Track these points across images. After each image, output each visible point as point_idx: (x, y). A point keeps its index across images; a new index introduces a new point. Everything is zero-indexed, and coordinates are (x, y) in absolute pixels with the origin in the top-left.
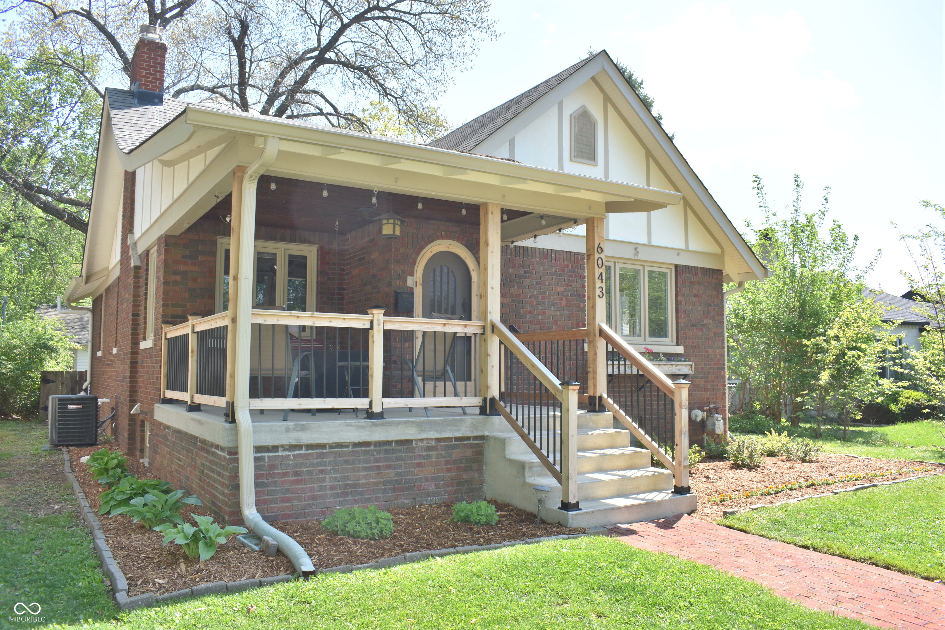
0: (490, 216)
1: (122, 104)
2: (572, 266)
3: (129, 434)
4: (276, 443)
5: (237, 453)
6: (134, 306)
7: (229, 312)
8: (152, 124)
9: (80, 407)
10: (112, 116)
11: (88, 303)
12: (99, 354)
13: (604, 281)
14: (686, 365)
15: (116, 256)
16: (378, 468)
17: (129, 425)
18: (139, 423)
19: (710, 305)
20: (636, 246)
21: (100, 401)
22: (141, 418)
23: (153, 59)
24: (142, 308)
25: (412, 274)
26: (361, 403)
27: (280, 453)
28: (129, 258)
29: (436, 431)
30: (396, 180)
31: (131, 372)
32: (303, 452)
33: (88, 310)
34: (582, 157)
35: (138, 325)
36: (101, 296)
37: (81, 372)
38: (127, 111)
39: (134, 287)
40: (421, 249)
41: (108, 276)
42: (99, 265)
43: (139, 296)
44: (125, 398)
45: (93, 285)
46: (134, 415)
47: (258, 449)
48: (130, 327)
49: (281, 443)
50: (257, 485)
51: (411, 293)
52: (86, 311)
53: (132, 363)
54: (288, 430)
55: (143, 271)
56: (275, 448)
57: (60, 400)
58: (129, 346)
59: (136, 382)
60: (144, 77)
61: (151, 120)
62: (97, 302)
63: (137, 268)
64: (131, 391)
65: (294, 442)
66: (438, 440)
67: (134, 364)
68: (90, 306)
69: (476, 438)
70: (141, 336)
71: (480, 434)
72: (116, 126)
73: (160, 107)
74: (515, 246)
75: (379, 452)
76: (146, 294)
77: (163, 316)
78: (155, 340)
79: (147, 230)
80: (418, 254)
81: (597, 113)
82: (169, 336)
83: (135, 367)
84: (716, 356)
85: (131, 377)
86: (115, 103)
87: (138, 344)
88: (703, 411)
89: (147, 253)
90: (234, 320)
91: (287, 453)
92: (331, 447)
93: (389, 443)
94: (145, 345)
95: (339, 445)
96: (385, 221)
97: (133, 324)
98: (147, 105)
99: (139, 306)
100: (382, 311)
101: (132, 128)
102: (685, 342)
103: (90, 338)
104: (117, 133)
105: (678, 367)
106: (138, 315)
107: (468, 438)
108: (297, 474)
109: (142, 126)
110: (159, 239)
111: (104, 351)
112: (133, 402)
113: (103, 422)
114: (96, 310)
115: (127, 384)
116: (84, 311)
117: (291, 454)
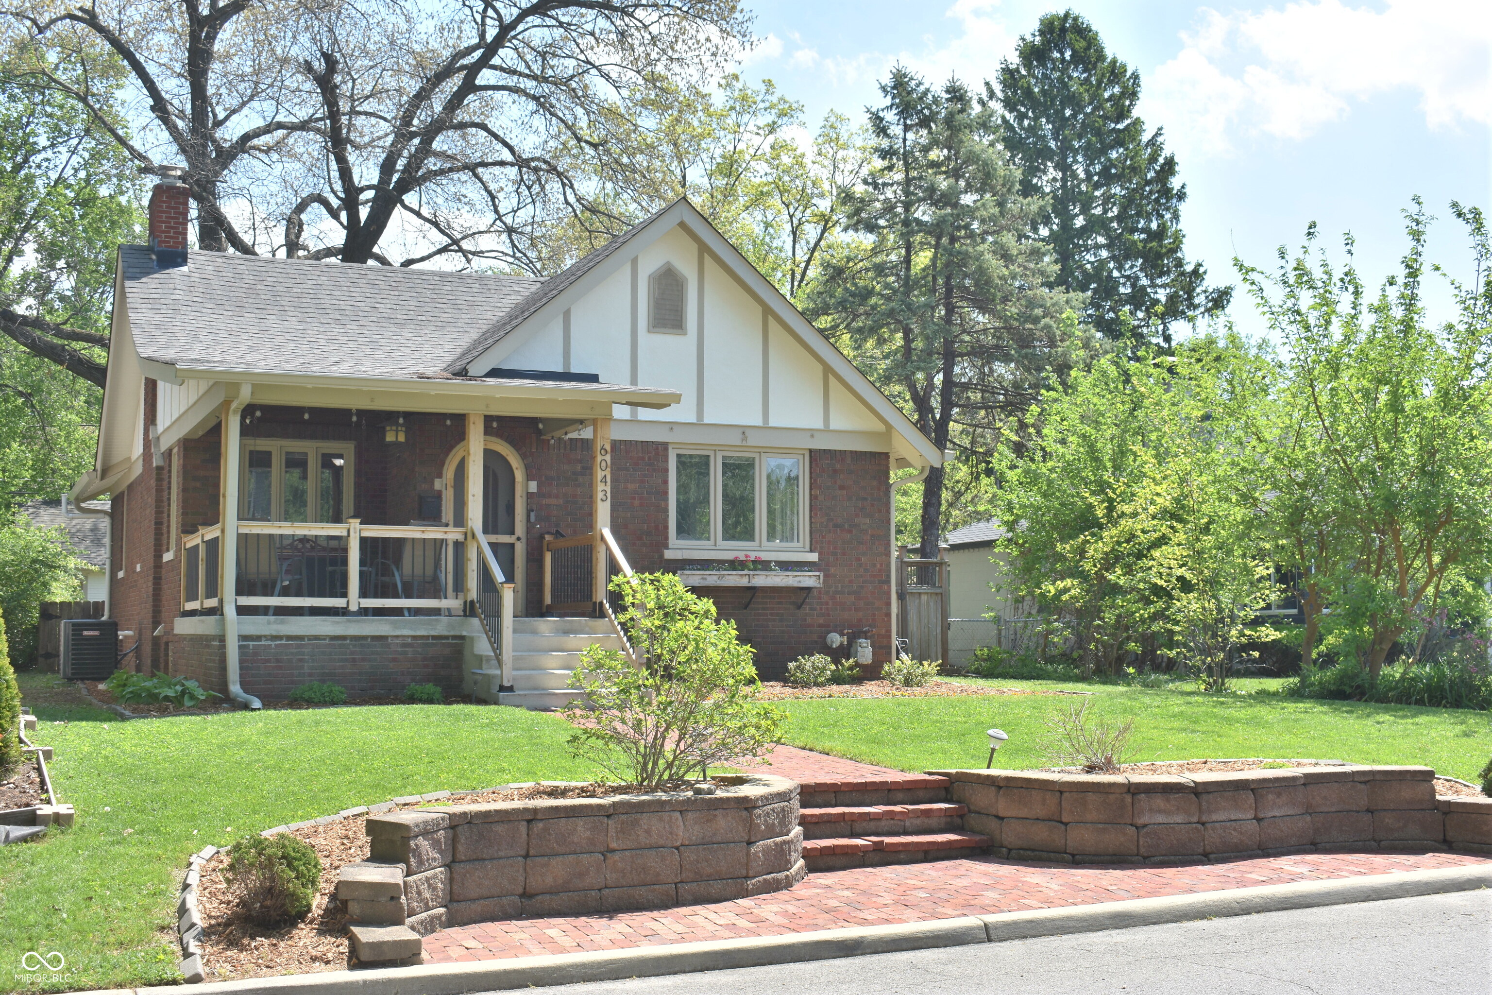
0: (472, 426)
1: (138, 270)
2: (649, 458)
3: (152, 661)
4: (258, 633)
5: (224, 641)
6: (156, 513)
7: (219, 525)
8: (173, 297)
9: (97, 633)
10: (127, 290)
11: (104, 503)
12: (121, 574)
13: (609, 483)
14: (810, 576)
15: (138, 449)
16: (354, 660)
17: (153, 650)
18: (163, 647)
19: (865, 499)
20: (744, 430)
21: (121, 634)
22: (164, 639)
23: (173, 208)
24: (165, 515)
25: (440, 476)
26: (339, 602)
27: (263, 643)
28: (151, 455)
29: (411, 629)
30: (372, 400)
31: (154, 589)
32: (283, 642)
33: (105, 512)
34: (664, 326)
35: (162, 534)
36: (122, 493)
37: (96, 604)
38: (144, 280)
39: (157, 490)
40: (452, 448)
41: (130, 468)
42: (118, 456)
43: (162, 501)
44: (148, 621)
45: (110, 481)
46: (157, 637)
47: (243, 638)
48: (153, 537)
49: (263, 633)
50: (241, 668)
51: (439, 496)
52: (102, 515)
53: (155, 578)
54: (269, 623)
55: (166, 471)
56: (259, 638)
57: (74, 625)
58: (152, 560)
59: (160, 601)
60: (163, 232)
61: (171, 291)
62: (117, 501)
63: (159, 469)
64: (154, 612)
65: (274, 633)
66: (414, 637)
67: (157, 581)
68: (108, 507)
69: (455, 637)
70: (165, 548)
71: (458, 633)
72: (132, 305)
73: (185, 269)
74: (571, 439)
75: (355, 646)
76: (169, 499)
77: (183, 525)
78: (176, 551)
79: (168, 428)
80: (447, 454)
81: (687, 269)
82: (188, 546)
83: (159, 584)
84: (875, 565)
85: (154, 595)
86: (131, 270)
87: (161, 557)
88: (842, 634)
89: (170, 450)
90: (223, 531)
91: (269, 643)
92: (309, 640)
93: (365, 638)
94: (168, 557)
95: (316, 638)
96: (388, 428)
97: (156, 534)
98: (168, 268)
99: (162, 512)
100: (359, 521)
101: (150, 306)
102: (821, 548)
103: (108, 555)
104: (133, 316)
105: (797, 579)
106: (161, 523)
107: (446, 637)
108: (278, 661)
109: (162, 301)
110: (179, 440)
111: (126, 571)
112: (156, 623)
113: (125, 655)
114: (115, 514)
115: (149, 605)
116: (99, 515)
117: (273, 643)
